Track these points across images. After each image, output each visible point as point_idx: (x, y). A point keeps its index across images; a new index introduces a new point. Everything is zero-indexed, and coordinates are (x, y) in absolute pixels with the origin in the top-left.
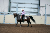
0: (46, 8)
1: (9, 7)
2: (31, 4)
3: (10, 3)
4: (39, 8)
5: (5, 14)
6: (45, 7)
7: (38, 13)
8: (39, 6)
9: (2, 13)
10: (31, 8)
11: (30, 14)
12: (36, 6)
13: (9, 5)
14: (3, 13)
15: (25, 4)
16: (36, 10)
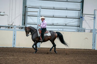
0: (95, 18)
1: (23, 15)
2: (67, 9)
3: (25, 7)
4: (81, 18)
5: (16, 29)
6: (93, 16)
7: (79, 26)
8: (82, 13)
9: (9, 27)
10: (66, 17)
11: (64, 30)
12: (76, 14)
13: (23, 11)
14: (12, 28)
15: (54, 9)
16: (75, 22)
